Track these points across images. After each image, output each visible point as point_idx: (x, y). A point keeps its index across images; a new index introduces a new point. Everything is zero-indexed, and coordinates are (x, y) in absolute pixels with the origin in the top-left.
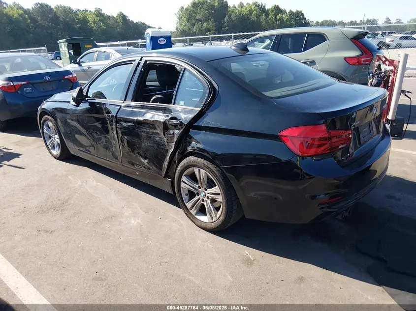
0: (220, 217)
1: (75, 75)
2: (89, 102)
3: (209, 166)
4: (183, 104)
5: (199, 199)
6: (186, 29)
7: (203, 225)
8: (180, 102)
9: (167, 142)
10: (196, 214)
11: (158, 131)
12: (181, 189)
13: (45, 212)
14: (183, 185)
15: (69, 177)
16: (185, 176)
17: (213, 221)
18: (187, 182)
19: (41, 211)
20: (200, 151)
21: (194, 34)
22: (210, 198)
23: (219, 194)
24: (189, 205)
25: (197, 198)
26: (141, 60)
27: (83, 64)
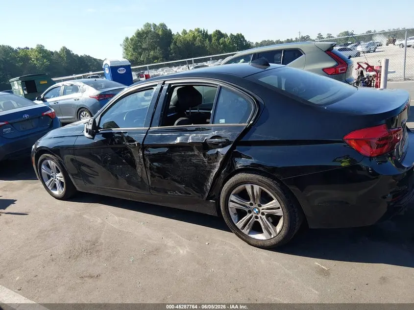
0: (280, 231)
1: (53, 110)
2: (101, 134)
3: (265, 181)
4: (224, 122)
5: (251, 217)
6: (133, 58)
7: (260, 243)
8: (221, 120)
9: (208, 163)
10: (249, 233)
11: (196, 153)
12: (230, 209)
13: (77, 256)
14: (231, 205)
15: (85, 216)
16: (234, 194)
17: (272, 237)
18: (236, 201)
19: (73, 256)
20: (253, 167)
21: (142, 63)
22: (266, 214)
23: (279, 208)
24: (240, 225)
25: (248, 216)
26: (164, 83)
27: (48, 100)
